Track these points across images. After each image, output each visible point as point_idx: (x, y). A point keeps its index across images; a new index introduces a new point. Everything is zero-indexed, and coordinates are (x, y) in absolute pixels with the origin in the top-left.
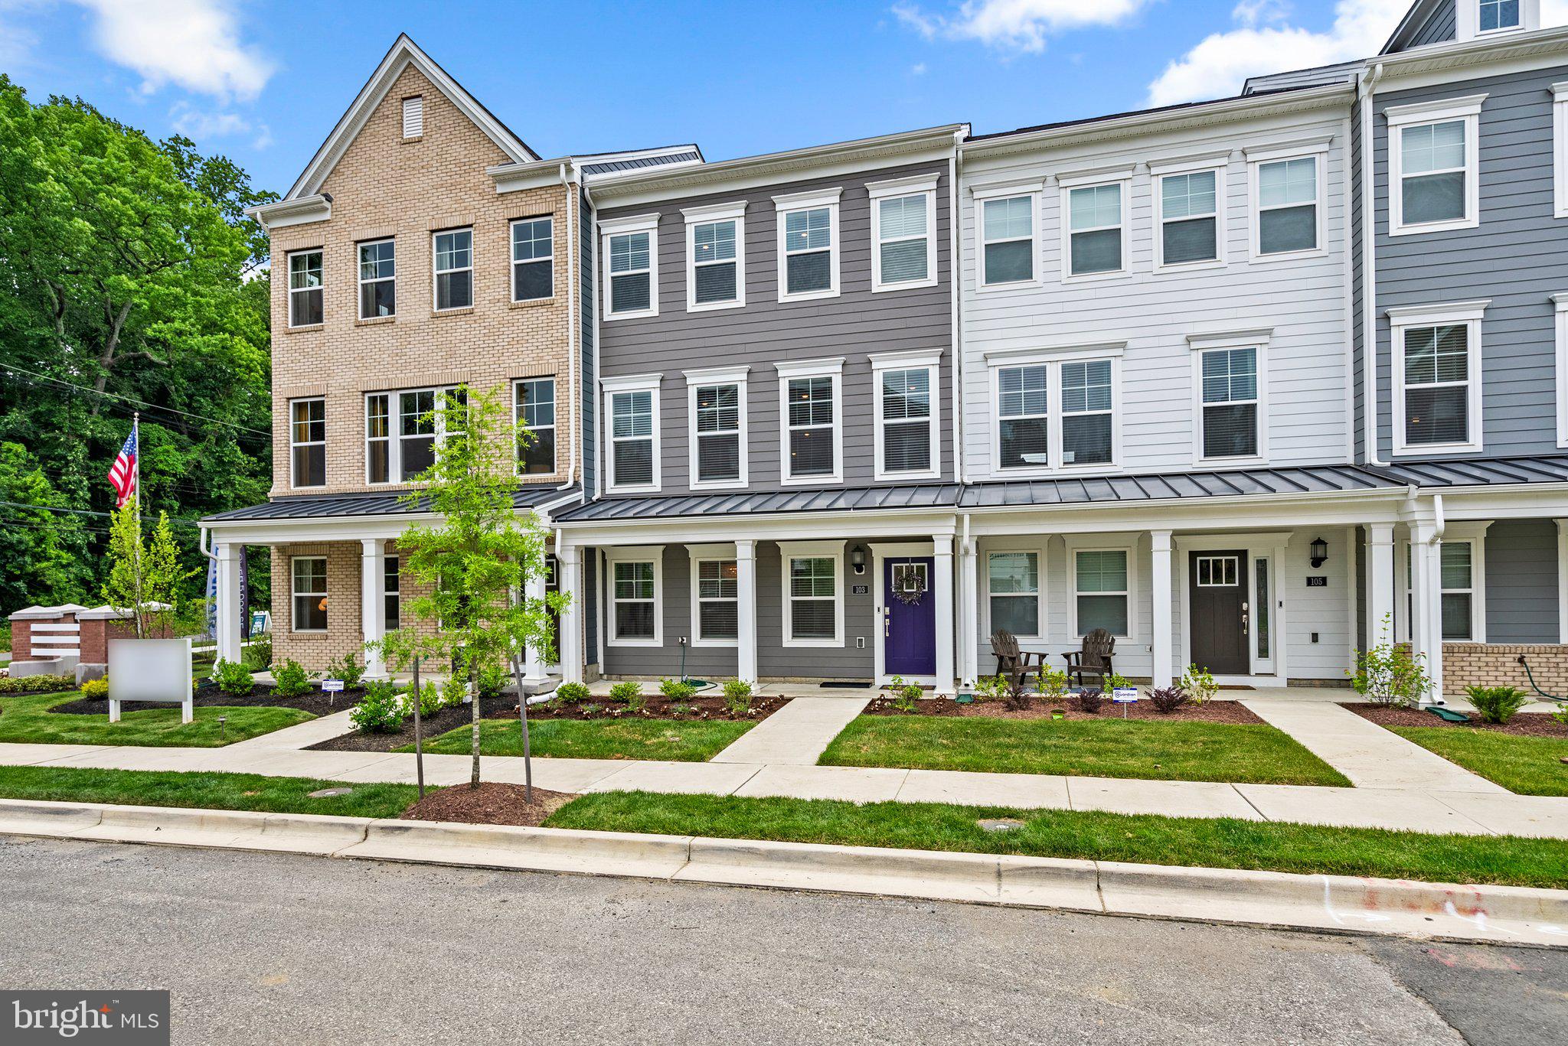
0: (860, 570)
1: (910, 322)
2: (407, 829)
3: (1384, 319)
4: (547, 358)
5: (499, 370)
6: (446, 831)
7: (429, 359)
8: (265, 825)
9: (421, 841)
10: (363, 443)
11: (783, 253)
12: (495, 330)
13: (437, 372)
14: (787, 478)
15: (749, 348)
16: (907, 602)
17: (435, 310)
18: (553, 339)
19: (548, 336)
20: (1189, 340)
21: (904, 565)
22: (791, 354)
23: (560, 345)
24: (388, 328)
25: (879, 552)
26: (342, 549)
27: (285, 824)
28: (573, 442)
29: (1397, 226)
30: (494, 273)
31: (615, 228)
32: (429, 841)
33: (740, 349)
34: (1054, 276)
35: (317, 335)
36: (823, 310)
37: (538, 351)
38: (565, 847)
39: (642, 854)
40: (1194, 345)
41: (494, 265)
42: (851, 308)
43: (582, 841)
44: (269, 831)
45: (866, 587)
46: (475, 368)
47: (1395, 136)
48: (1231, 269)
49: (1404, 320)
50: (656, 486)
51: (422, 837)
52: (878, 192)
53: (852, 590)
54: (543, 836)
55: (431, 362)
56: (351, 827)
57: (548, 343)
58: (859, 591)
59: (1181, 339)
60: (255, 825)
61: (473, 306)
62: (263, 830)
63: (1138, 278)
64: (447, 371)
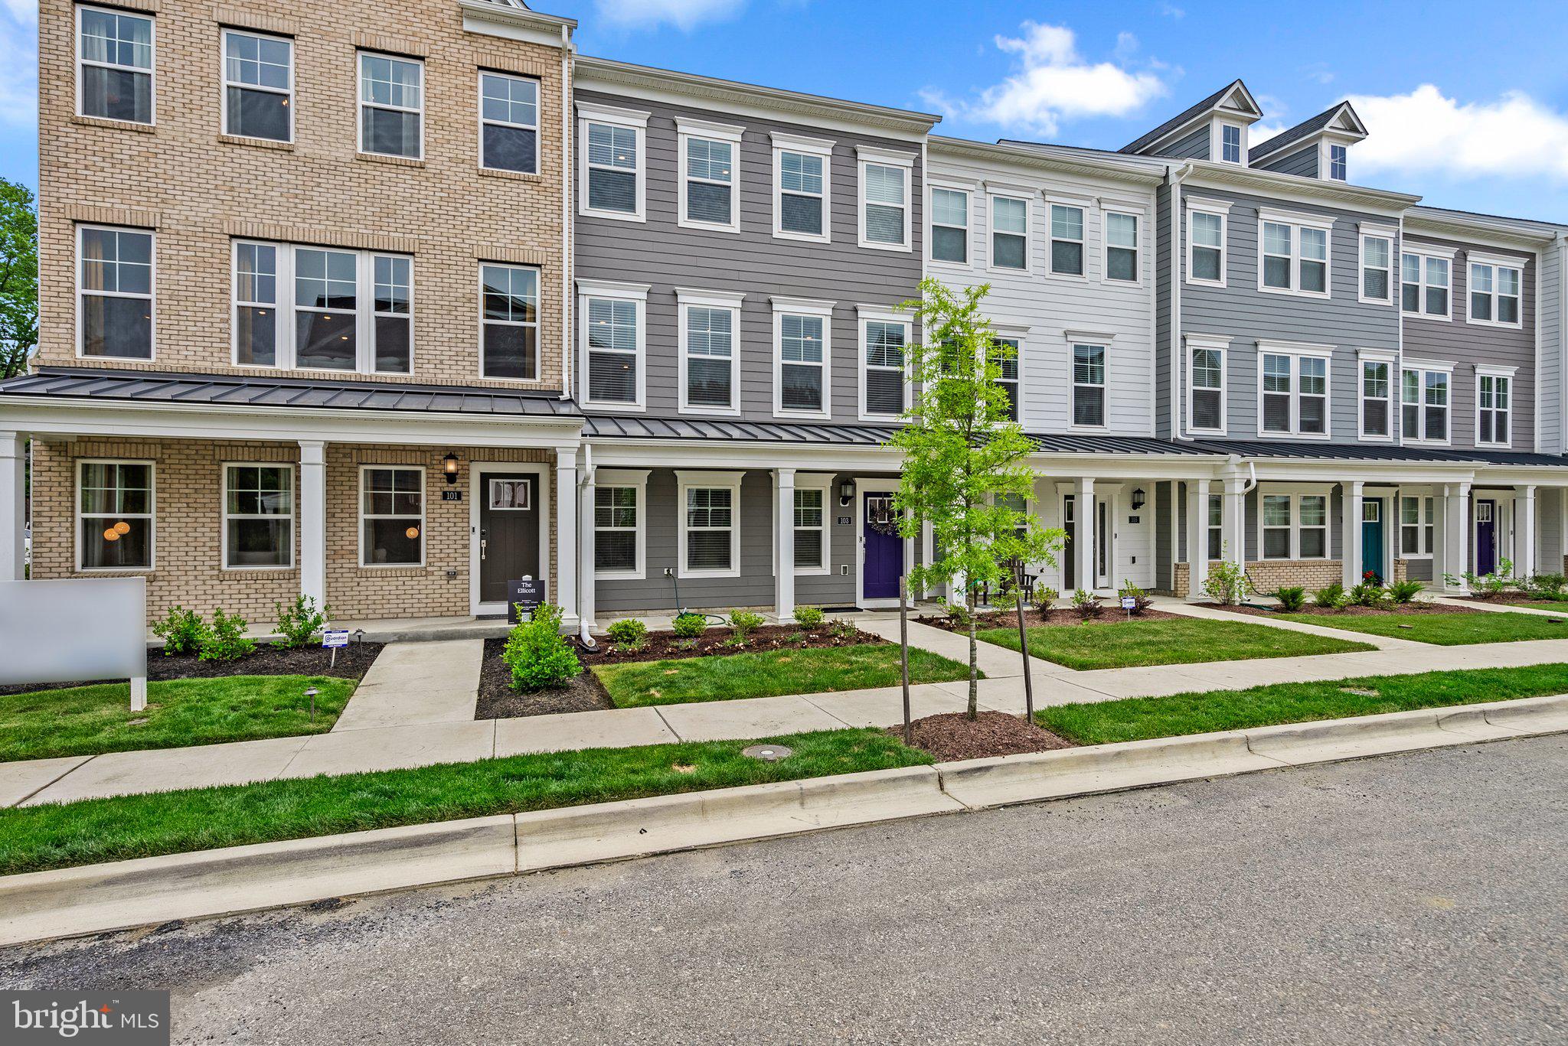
0: (844, 502)
1: (890, 281)
2: (988, 769)
3: (1184, 339)
4: (532, 243)
5: (463, 245)
6: (1031, 763)
7: (351, 211)
8: (803, 797)
9: (1007, 779)
10: (229, 308)
11: (778, 190)
12: (457, 196)
13: (365, 231)
14: (779, 411)
15: (743, 276)
16: (882, 532)
17: (360, 150)
18: (539, 223)
19: (532, 218)
20: (1066, 334)
21: (878, 499)
22: (783, 289)
23: (549, 232)
24: (281, 159)
25: (863, 485)
26: (187, 452)
27: (832, 791)
28: (565, 347)
29: (1190, 279)
30: (456, 125)
31: (594, 115)
32: (1015, 778)
33: (734, 275)
34: (981, 264)
35: (142, 138)
36: (815, 254)
37: (518, 233)
38: (1148, 758)
39: (1213, 753)
40: (1070, 338)
41: (457, 117)
42: (839, 256)
43: (1162, 749)
44: (809, 803)
45: (850, 518)
46: (425, 237)
47: (1189, 214)
48: (1091, 285)
49: (1194, 343)
50: (640, 404)
51: (1006, 774)
52: (867, 156)
53: (837, 520)
54: (1127, 751)
55: (354, 216)
56: (922, 779)
57: (532, 226)
58: (843, 521)
59: (1061, 332)
60: (787, 798)
61: (422, 159)
62: (802, 804)
63: (1036, 279)
64: (381, 233)
